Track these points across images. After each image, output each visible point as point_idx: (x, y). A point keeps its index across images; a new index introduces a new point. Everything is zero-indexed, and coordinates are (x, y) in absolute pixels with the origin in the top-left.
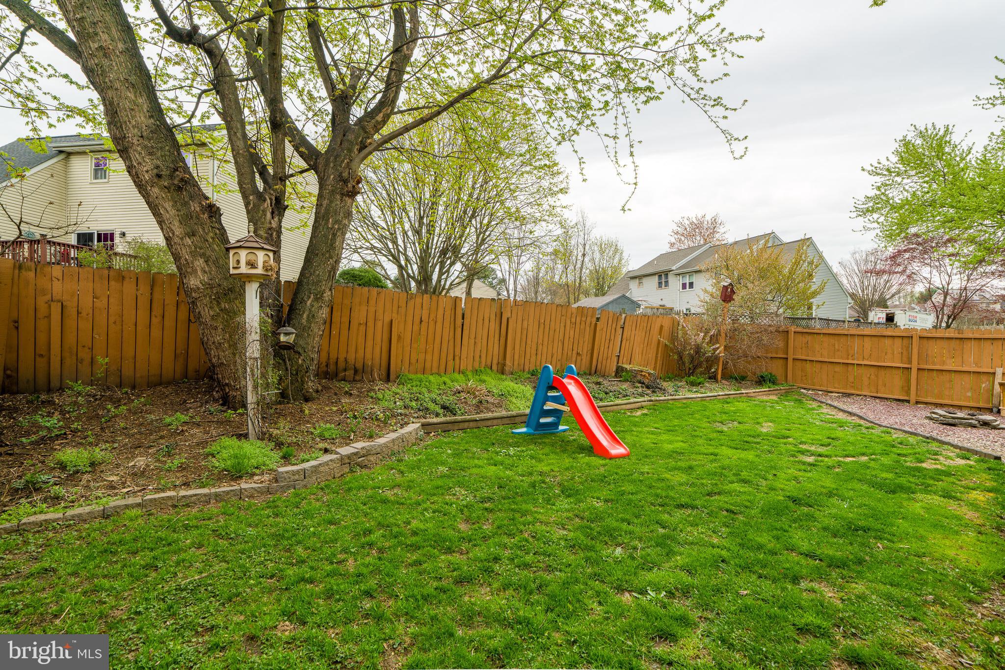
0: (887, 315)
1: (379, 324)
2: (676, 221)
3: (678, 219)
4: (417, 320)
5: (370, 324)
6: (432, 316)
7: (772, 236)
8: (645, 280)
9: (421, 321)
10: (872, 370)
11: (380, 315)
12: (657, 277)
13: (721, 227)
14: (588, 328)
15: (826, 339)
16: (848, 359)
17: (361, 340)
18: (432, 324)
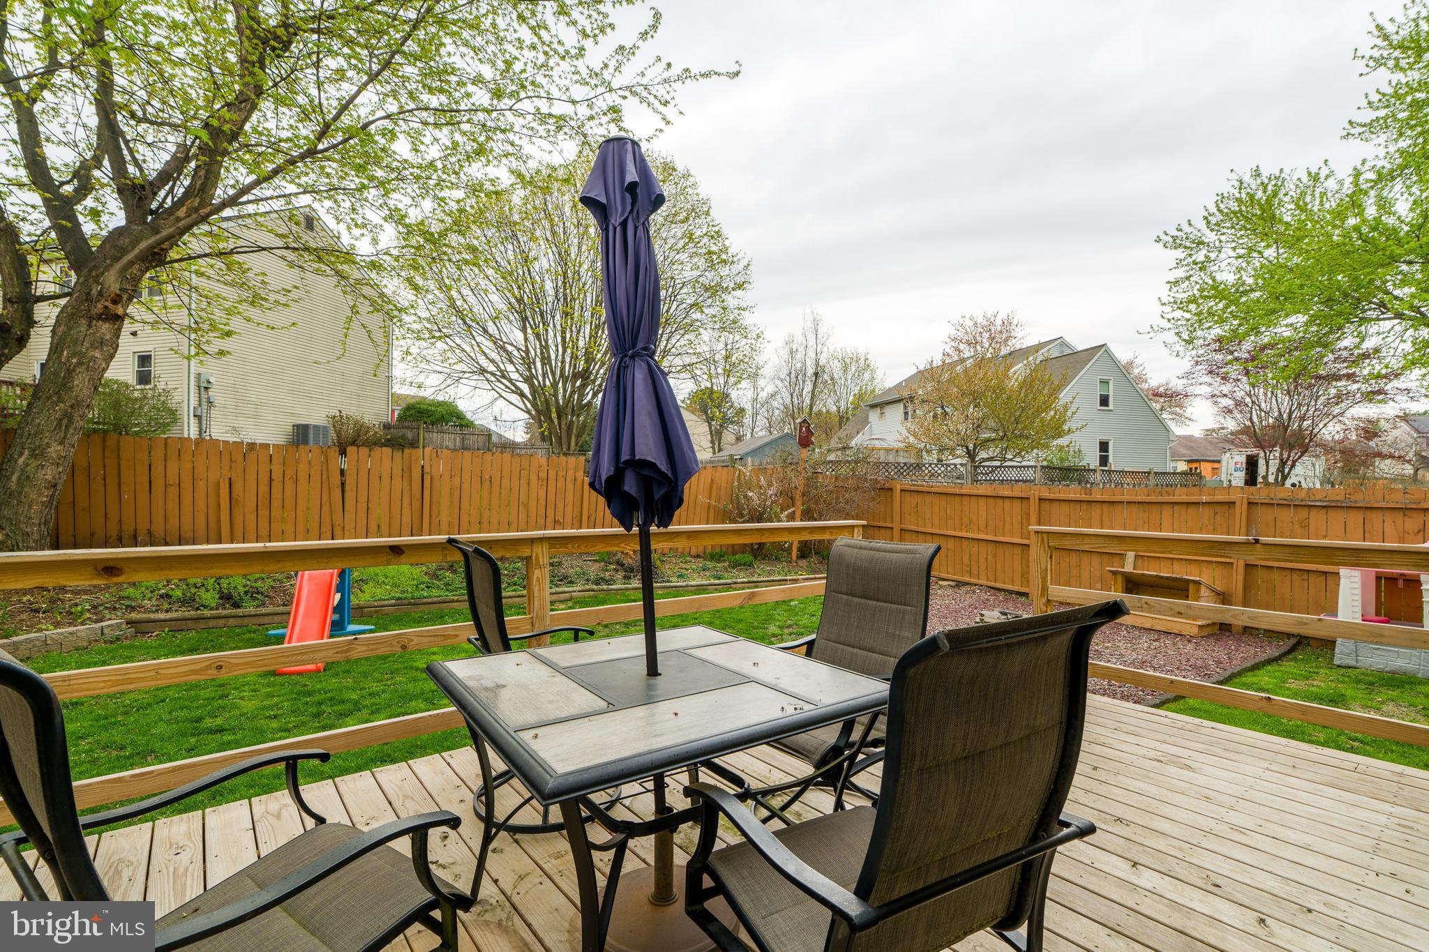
0: (1248, 456)
1: (201, 486)
2: (954, 320)
3: (956, 318)
4: (264, 479)
5: (186, 484)
6: (290, 473)
7: (1061, 343)
8: (888, 410)
9: (271, 480)
10: (991, 547)
11: (201, 471)
12: (901, 405)
13: (1017, 329)
14: (570, 487)
15: (936, 499)
16: (961, 530)
17: (172, 505)
18: (289, 485)
